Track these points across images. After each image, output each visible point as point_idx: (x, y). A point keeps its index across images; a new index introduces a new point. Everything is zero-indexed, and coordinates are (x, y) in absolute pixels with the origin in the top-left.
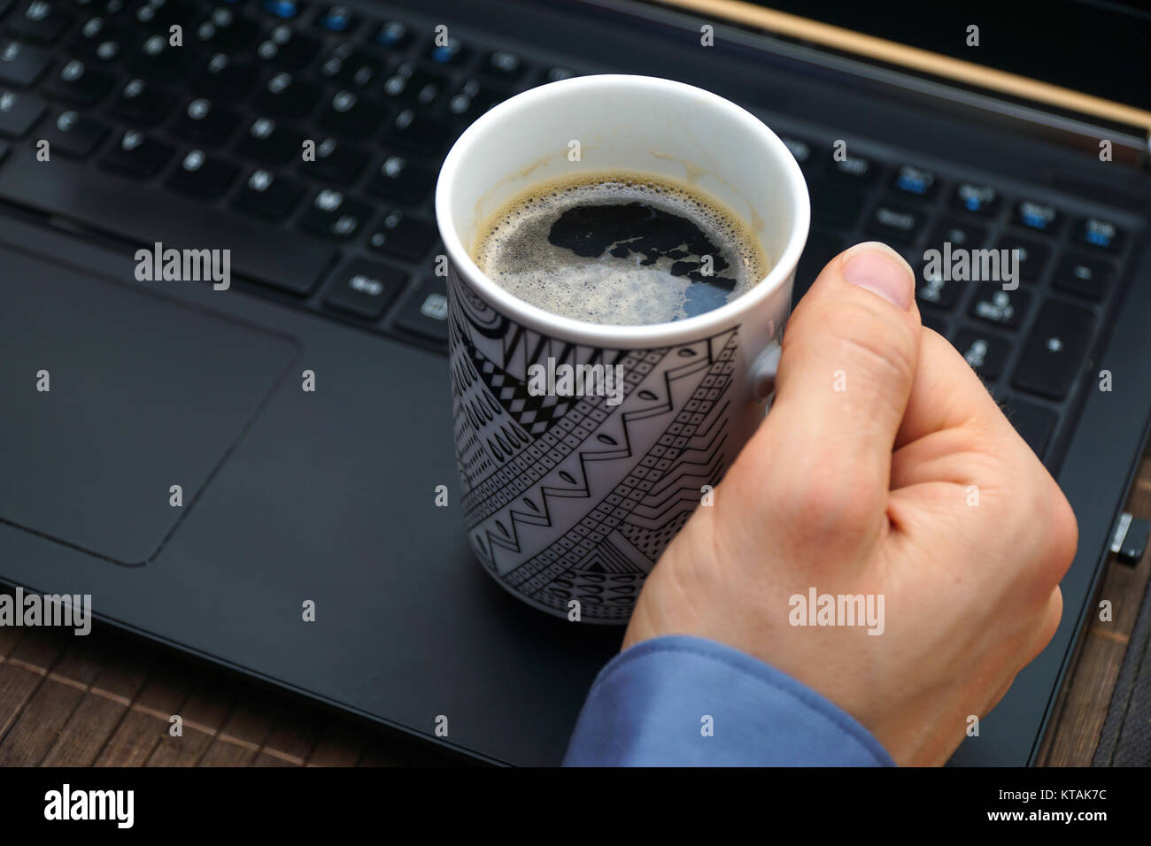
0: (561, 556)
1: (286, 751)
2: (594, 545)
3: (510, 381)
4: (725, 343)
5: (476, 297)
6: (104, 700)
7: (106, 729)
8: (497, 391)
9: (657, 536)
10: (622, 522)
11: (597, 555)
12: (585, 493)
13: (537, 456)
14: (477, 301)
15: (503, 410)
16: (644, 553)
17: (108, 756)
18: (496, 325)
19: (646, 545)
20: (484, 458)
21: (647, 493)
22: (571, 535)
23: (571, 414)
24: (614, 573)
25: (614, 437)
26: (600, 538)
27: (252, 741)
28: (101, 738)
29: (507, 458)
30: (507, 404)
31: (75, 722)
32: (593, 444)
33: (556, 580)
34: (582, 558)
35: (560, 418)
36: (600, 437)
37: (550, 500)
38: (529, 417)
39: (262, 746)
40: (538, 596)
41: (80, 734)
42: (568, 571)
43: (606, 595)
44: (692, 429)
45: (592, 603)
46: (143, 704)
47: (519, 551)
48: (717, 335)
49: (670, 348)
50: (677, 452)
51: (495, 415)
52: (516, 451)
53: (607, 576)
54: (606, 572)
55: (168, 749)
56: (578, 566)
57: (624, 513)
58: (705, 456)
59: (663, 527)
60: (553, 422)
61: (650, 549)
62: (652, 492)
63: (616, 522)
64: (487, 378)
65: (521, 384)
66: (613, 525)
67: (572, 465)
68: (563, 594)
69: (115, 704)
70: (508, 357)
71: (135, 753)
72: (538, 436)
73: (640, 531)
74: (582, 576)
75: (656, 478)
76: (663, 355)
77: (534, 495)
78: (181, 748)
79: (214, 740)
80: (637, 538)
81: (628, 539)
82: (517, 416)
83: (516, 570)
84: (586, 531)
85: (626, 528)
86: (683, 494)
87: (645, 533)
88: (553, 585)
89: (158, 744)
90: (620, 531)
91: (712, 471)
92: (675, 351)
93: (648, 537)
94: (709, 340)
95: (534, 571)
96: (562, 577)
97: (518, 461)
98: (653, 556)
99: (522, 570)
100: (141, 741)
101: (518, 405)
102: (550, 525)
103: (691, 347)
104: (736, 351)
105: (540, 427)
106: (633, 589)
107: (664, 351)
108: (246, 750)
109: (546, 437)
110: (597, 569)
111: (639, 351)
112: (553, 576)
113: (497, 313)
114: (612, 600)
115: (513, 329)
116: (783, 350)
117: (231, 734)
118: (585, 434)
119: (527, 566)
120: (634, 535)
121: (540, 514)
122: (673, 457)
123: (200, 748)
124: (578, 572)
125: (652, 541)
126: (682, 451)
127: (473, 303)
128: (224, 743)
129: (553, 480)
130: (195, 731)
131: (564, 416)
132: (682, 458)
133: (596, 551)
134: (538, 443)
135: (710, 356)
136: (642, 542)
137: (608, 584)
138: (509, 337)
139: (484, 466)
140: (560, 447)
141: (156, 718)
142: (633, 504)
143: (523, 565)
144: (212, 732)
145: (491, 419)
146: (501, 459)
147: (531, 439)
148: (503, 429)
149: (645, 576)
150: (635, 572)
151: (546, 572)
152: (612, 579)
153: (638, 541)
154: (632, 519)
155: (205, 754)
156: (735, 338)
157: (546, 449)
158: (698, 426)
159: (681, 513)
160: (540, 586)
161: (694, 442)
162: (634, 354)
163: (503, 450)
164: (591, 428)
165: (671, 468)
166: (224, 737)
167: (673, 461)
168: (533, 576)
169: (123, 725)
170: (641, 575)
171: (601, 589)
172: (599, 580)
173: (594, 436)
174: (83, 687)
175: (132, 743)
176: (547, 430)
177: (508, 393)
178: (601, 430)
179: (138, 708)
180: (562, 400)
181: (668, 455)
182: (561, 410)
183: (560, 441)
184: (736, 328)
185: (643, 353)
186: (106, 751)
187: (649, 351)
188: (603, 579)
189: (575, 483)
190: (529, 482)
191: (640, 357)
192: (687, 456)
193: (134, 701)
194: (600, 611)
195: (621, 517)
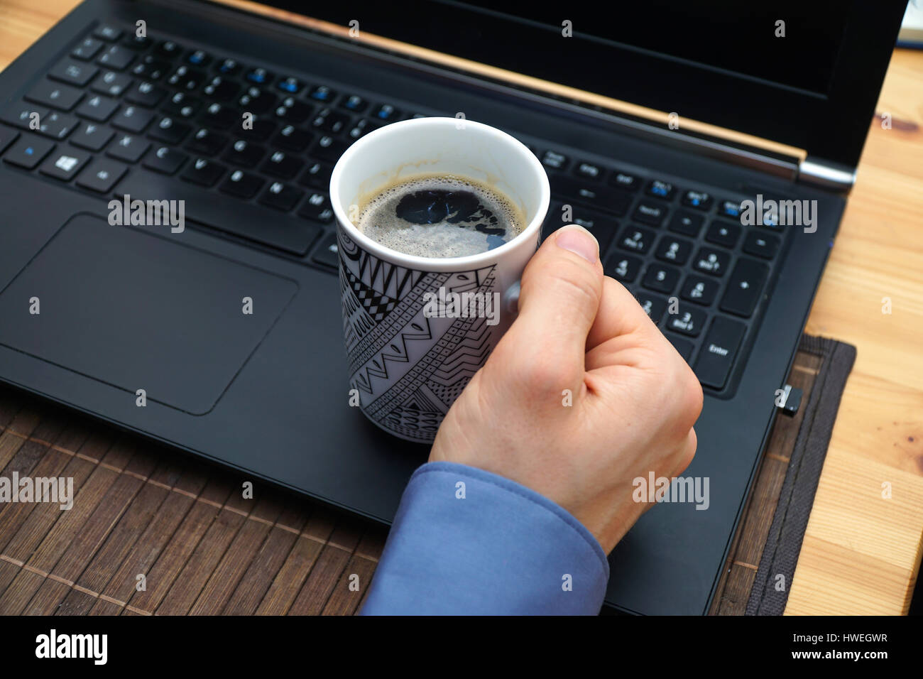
0: (394, 398)
1: (290, 525)
2: (412, 392)
3: (363, 287)
4: (487, 275)
5: (345, 234)
6: (181, 496)
7: (182, 513)
8: (357, 293)
9: (449, 390)
10: (428, 379)
11: (414, 398)
12: (405, 360)
13: (379, 334)
14: (346, 237)
15: (361, 305)
16: (442, 400)
17: (184, 528)
18: (355, 252)
19: (443, 396)
20: (353, 335)
21: (442, 363)
22: (399, 385)
23: (396, 309)
24: (424, 411)
25: (421, 327)
26: (415, 388)
27: (269, 520)
28: (179, 518)
29: (364, 335)
30: (362, 301)
31: (163, 508)
32: (409, 329)
33: (392, 412)
34: (405, 400)
35: (390, 312)
36: (413, 325)
37: (387, 362)
38: (374, 310)
39: (275, 523)
40: (383, 422)
41: (167, 516)
42: (398, 407)
43: (421, 424)
44: (469, 326)
45: (412, 429)
46: (204, 497)
47: (372, 393)
48: (480, 269)
49: (452, 273)
50: (459, 339)
51: (357, 308)
52: (368, 331)
53: (421, 412)
54: (419, 410)
55: (219, 525)
56: (404, 404)
57: (429, 374)
58: (477, 344)
59: (453, 385)
60: (386, 314)
61: (446, 398)
62: (444, 362)
63: (424, 379)
64: (353, 285)
65: (369, 289)
66: (423, 380)
67: (397, 341)
68: (396, 422)
69: (188, 497)
70: (362, 272)
71: (199, 527)
72: (379, 322)
73: (439, 386)
74: (406, 411)
75: (447, 354)
76: (448, 278)
77: (378, 358)
78: (227, 524)
79: (246, 519)
80: (437, 391)
81: (432, 390)
82: (367, 309)
83: (371, 405)
84: (407, 383)
85: (430, 383)
86: (464, 366)
87: (441, 388)
88: (391, 416)
89: (213, 521)
90: (427, 385)
91: (483, 353)
92: (455, 276)
93: (443, 391)
94: (476, 271)
95: (380, 406)
96: (395, 411)
97: (369, 337)
98: (448, 403)
99: (373, 405)
100: (203, 520)
101: (368, 302)
102: (387, 378)
103: (465, 274)
104: (494, 281)
105: (379, 316)
106: (436, 422)
107: (448, 275)
108: (266, 525)
109: (383, 322)
110: (414, 407)
111: (434, 273)
112: (390, 410)
113: (355, 245)
114: (424, 427)
115: (363, 254)
116: (521, 287)
117: (257, 516)
118: (405, 322)
119: (377, 402)
120: (435, 388)
121: (381, 370)
122: (457, 342)
123: (238, 524)
124: (403, 408)
125: (446, 393)
126: (462, 339)
127: (344, 238)
128: (252, 521)
129: (388, 350)
130: (235, 514)
131: (392, 310)
132: (463, 343)
133: (413, 396)
134: (379, 326)
135: (477, 281)
136: (440, 393)
137: (421, 417)
138: (362, 259)
139: (353, 340)
140: (391, 329)
141: (211, 506)
142: (433, 369)
143: (374, 402)
144: (245, 514)
145: (355, 310)
146: (361, 335)
147: (376, 324)
148: (361, 317)
149: (444, 415)
150: (437, 411)
151: (387, 407)
152: (424, 414)
153: (438, 392)
154: (433, 378)
155: (241, 528)
156: (493, 272)
157: (383, 330)
158: (472, 324)
159: (464, 378)
160: (383, 416)
161: (470, 334)
162: (430, 275)
163: (363, 329)
164: (408, 319)
165: (457, 348)
166: (252, 517)
167: (457, 344)
168: (380, 409)
169: (192, 511)
170: (441, 414)
171: (417, 421)
172: (416, 414)
173: (410, 324)
174: (169, 488)
175: (197, 521)
176: (384, 317)
177: (363, 294)
178: (413, 321)
179: (201, 500)
180: (391, 300)
181: (454, 340)
182: (390, 306)
183: (391, 326)
184: (494, 266)
185: (436, 275)
186: (182, 526)
187: (440, 274)
188: (418, 414)
189: (399, 352)
190: (375, 350)
191: (434, 277)
192: (465, 342)
193: (199, 496)
194: (418, 434)
195: (427, 376)
